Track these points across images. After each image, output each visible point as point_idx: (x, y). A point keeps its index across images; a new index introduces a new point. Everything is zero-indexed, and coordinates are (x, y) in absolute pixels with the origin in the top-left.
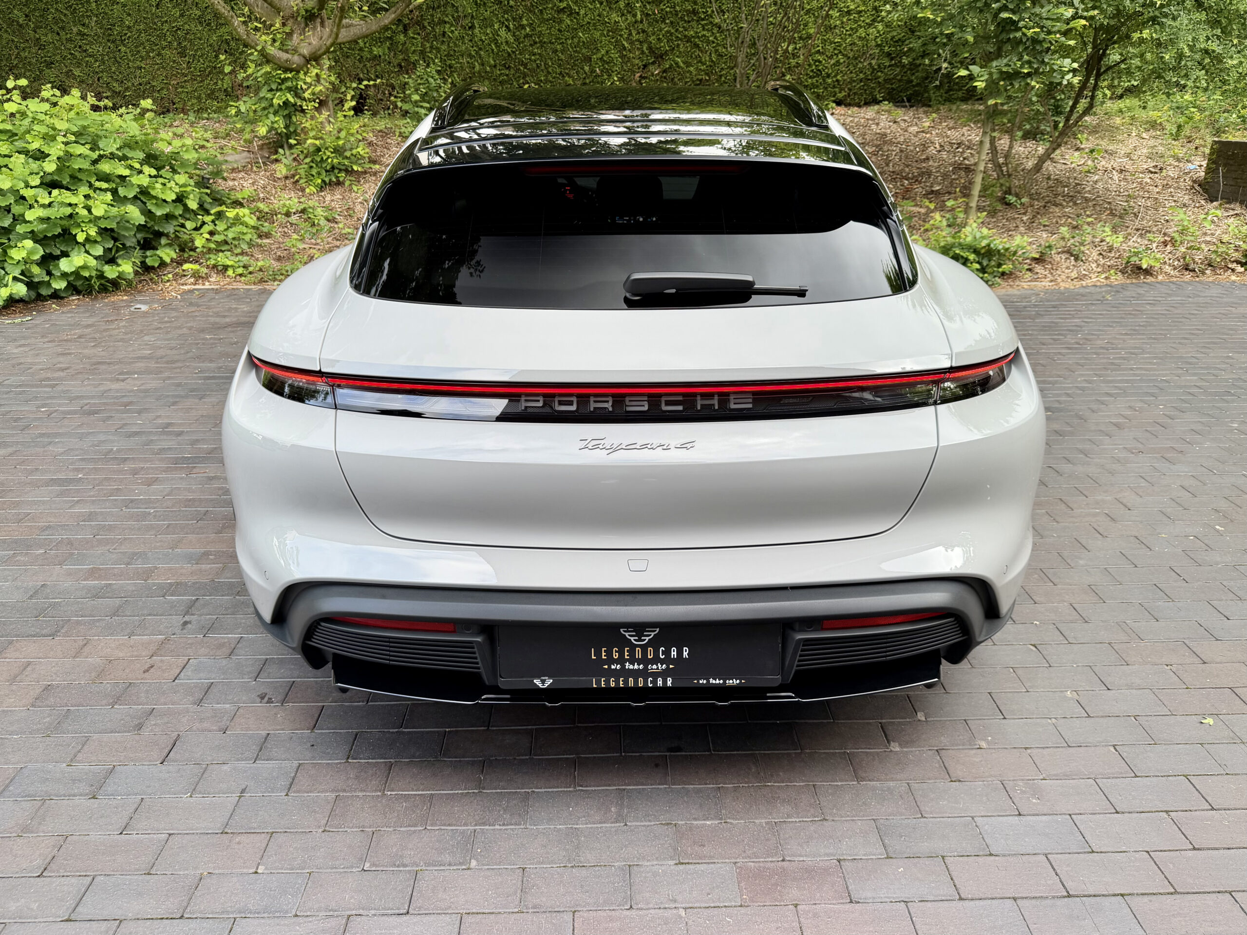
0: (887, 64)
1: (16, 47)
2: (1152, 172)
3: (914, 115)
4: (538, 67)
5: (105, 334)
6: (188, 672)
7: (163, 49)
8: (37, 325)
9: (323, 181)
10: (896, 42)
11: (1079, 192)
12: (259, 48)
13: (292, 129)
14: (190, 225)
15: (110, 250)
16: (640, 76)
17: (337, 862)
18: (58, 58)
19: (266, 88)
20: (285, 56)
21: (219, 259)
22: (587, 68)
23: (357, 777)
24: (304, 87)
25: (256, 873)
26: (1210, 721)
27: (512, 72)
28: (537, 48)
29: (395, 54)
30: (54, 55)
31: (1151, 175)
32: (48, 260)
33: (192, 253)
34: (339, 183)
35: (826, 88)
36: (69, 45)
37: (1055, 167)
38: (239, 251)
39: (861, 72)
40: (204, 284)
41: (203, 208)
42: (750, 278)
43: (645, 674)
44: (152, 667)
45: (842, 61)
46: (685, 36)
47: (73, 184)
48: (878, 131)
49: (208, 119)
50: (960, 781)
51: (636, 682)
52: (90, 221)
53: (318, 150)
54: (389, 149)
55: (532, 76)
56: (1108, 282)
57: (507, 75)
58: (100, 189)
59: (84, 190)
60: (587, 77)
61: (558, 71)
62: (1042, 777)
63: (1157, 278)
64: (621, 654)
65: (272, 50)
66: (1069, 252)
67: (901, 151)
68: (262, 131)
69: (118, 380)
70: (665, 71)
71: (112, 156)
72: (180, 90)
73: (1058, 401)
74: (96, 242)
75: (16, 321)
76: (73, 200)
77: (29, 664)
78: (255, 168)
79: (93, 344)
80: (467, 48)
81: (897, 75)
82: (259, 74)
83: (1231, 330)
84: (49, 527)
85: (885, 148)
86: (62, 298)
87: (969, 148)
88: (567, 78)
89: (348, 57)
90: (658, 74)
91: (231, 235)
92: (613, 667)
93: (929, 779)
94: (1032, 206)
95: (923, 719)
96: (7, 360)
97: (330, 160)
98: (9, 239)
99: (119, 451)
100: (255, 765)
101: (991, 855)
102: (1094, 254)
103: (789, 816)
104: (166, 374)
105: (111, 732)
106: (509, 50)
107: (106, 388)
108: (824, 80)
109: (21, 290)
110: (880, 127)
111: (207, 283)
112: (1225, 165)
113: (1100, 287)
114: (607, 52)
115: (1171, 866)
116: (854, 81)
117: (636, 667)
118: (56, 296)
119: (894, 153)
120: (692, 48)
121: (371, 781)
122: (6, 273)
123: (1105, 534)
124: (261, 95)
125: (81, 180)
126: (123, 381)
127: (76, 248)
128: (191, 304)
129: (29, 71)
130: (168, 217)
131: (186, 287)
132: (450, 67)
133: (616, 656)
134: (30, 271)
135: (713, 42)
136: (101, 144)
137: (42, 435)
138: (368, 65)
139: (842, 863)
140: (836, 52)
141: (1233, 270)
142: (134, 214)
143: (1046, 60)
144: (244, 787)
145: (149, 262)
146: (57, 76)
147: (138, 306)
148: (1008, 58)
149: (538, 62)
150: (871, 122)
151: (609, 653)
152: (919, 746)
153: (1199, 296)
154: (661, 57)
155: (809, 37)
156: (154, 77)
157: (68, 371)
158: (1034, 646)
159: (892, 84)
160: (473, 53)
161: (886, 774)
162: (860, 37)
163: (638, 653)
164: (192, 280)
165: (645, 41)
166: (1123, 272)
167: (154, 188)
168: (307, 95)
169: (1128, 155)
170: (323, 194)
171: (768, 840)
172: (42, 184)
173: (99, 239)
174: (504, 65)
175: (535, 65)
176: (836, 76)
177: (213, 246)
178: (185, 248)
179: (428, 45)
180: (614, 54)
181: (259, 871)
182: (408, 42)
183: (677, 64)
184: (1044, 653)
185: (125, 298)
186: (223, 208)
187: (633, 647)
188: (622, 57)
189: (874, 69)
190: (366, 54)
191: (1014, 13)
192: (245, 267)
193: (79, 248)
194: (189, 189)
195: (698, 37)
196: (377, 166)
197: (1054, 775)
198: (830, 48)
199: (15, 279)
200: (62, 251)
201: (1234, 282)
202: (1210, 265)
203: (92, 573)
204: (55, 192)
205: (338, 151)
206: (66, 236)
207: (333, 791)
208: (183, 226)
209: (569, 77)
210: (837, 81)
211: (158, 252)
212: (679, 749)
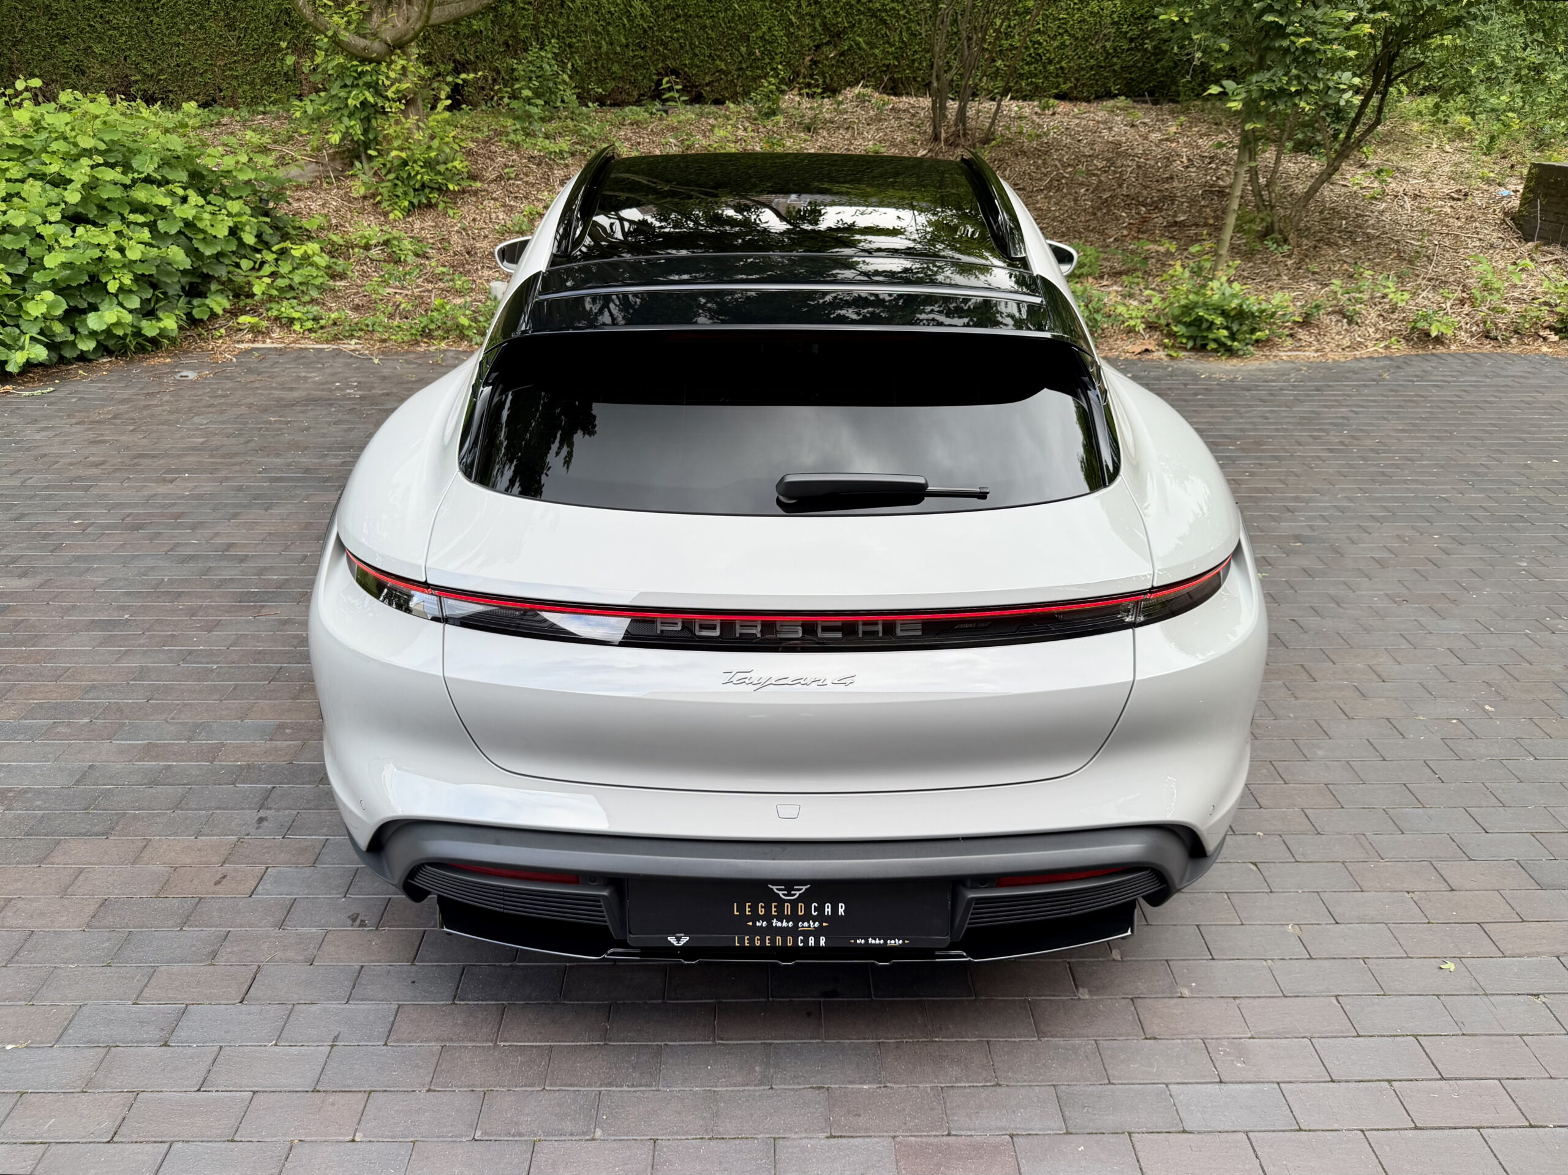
0: (1125, 47)
1: (21, 17)
2: (1454, 199)
3: (1157, 115)
4: (682, 47)
5: (145, 413)
6: (266, 885)
7: (207, 20)
8: (62, 398)
9: (411, 203)
10: (1138, 18)
11: (1360, 227)
12: (330, 33)
13: (371, 137)
14: (245, 264)
15: (149, 300)
16: (811, 60)
17: (445, 1129)
18: (74, 30)
19: (338, 83)
20: (362, 42)
21: (283, 309)
22: (743, 49)
23: (465, 1024)
24: (387, 83)
25: (353, 1141)
26: (1450, 966)
27: (649, 53)
28: (681, 23)
29: (500, 29)
30: (69, 27)
31: (1453, 203)
32: (73, 316)
33: (249, 301)
34: (430, 206)
35: (1046, 78)
36: (87, 15)
37: (1332, 190)
38: (307, 298)
39: (1092, 57)
40: (264, 342)
41: (263, 242)
42: (921, 481)
43: (794, 932)
44: (224, 877)
45: (1068, 43)
46: (869, 9)
47: (101, 217)
48: (1111, 139)
49: (264, 113)
50: (1155, 1038)
51: (784, 941)
52: (124, 266)
53: (405, 163)
54: (493, 160)
55: (674, 59)
56: (1388, 353)
57: (642, 58)
58: (136, 224)
59: (115, 225)
60: (744, 60)
61: (707, 53)
62: (1249, 1035)
63: (1449, 347)
64: (768, 909)
65: (346, 36)
66: (1341, 313)
67: (1139, 167)
68: (335, 138)
69: (164, 480)
70: (842, 54)
71: (148, 180)
72: (228, 73)
73: (1311, 527)
74: (131, 291)
75: (35, 393)
76: (104, 240)
77: (81, 871)
78: (325, 185)
79: (131, 428)
80: (591, 22)
81: (1138, 61)
82: (330, 66)
83: (1533, 425)
84: (93, 687)
85: (1119, 163)
86: (90, 361)
87: (1224, 163)
88: (718, 62)
89: (440, 32)
90: (834, 58)
91: (297, 279)
92: (758, 924)
93: (1120, 1035)
94: (1299, 246)
95: (1119, 958)
96: (28, 449)
97: (419, 177)
98: (24, 289)
99: (171, 582)
100: (347, 1006)
101: (1184, 1132)
102: (1373, 315)
103: (957, 1081)
104: (223, 474)
105: (182, 961)
106: (645, 25)
107: (151, 493)
108: (1045, 68)
109: (40, 353)
110: (1113, 133)
111: (268, 341)
112: (1545, 196)
113: (1378, 359)
114: (770, 29)
115: (1388, 1149)
116: (1083, 69)
117: (785, 924)
118: (83, 358)
119: (1129, 170)
120: (877, 25)
121: (481, 1028)
122: (22, 331)
123: (1351, 715)
124: (333, 92)
125: (110, 212)
126: (172, 481)
127: (107, 300)
128: (250, 371)
129: (38, 46)
130: (219, 256)
131: (242, 346)
132: (570, 46)
133: (761, 912)
134: (50, 329)
135: (905, 17)
136: (135, 164)
137: (77, 559)
138: (466, 43)
139: (1015, 1139)
140: (1061, 31)
141: (1545, 339)
142: (177, 255)
143: (1320, 75)
144: (336, 1033)
145: (197, 314)
146: (73, 54)
147: (184, 374)
148: (1272, 71)
149: (682, 41)
150: (1102, 126)
151: (754, 909)
152: (1112, 994)
153: (1499, 376)
154: (838, 36)
155: (1027, 11)
156: (195, 56)
157: (103, 467)
158: (1255, 864)
159: (1130, 73)
160: (599, 29)
161: (1072, 1029)
162: (1091, 13)
163: (787, 909)
164: (250, 336)
165: (818, 15)
166: (1408, 339)
167: (201, 219)
168: (390, 94)
169: (1425, 175)
170: (410, 219)
171: (932, 1109)
172: (63, 217)
173: (135, 288)
174: (639, 45)
175: (677, 46)
176: (1059, 62)
177: (275, 293)
178: (240, 293)
179: (542, 18)
180: (779, 32)
181: (357, 1139)
182: (516, 13)
183: (858, 44)
184: (1266, 874)
185: (168, 360)
186: (288, 244)
187: (781, 903)
188: (789, 35)
189: (1108, 54)
190: (464, 30)
191: (1281, 14)
192: (315, 319)
193: (110, 299)
194: (244, 219)
195: (886, 11)
196: (478, 184)
197: (1265, 1033)
198: (1053, 26)
199: (32, 338)
200: (89, 304)
201: (1545, 354)
202: (1516, 332)
203: (148, 751)
204: (80, 230)
205: (429, 164)
206: (95, 284)
207: (437, 1040)
208: (238, 266)
209: (721, 60)
210: (1062, 68)
211: (208, 301)
212: (834, 994)
